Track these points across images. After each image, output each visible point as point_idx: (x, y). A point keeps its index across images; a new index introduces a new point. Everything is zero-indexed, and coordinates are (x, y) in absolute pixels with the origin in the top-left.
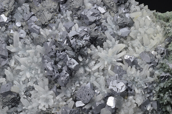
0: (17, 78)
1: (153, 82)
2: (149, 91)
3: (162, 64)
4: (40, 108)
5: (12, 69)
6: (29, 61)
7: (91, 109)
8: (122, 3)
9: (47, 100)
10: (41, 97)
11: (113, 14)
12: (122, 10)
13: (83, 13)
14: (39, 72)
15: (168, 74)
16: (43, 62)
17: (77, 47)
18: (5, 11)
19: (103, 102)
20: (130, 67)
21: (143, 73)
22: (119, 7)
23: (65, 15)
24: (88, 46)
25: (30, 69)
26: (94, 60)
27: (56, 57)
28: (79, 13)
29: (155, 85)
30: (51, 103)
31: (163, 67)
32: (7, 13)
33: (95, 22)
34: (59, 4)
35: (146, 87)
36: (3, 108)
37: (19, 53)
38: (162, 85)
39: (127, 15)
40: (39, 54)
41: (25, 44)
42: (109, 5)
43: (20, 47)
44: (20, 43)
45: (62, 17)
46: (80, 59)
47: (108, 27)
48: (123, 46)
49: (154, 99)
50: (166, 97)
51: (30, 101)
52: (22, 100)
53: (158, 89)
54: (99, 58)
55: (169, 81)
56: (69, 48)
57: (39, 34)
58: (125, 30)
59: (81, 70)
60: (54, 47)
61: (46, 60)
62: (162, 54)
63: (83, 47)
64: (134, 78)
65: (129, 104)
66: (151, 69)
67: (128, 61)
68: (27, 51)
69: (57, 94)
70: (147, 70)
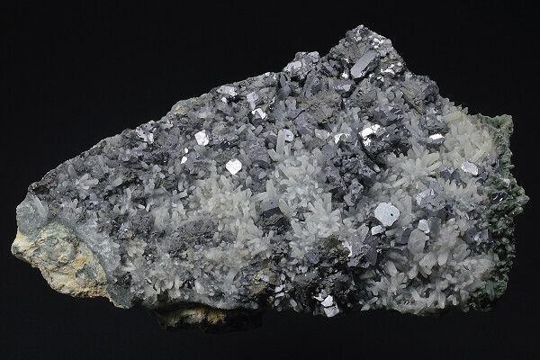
0: (284, 196)
1: (481, 204)
2: (476, 215)
3: (495, 179)
4: (321, 234)
5: (276, 184)
6: (301, 172)
7: (393, 238)
8: (431, 101)
9: (329, 226)
10: (321, 219)
11: (418, 116)
12: (432, 110)
13: (377, 109)
14: (316, 187)
15: (503, 191)
16: (324, 171)
17: (374, 150)
18: (263, 103)
19: (411, 226)
20: (449, 181)
21: (467, 190)
22: (427, 107)
23: (350, 113)
24: (389, 151)
25: (302, 184)
26: (394, 173)
27: (341, 166)
28: (370, 110)
29: (485, 207)
30: (335, 229)
31: (495, 182)
32: (265, 107)
33: (395, 121)
34: (342, 97)
35: (472, 209)
36: (264, 236)
37: (285, 161)
38: (495, 206)
39: (439, 118)
40: (315, 162)
41: (293, 150)
42: (412, 102)
43: (287, 153)
44: (287, 148)
45: (345, 116)
46: (378, 169)
47: (412, 132)
48: (436, 155)
49: (485, 224)
50: (501, 224)
51: (304, 227)
52: (292, 222)
53: (489, 212)
54: (402, 171)
55: (505, 201)
56: (360, 152)
57: (314, 136)
58: (436, 137)
59: (377, 186)
60: (339, 151)
61: (329, 168)
62: (494, 165)
63: (383, 151)
64: (455, 196)
65: (450, 228)
66: (479, 184)
67: (444, 175)
68: (298, 158)
69: (344, 216)
70: (473, 186)
